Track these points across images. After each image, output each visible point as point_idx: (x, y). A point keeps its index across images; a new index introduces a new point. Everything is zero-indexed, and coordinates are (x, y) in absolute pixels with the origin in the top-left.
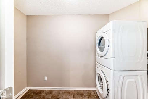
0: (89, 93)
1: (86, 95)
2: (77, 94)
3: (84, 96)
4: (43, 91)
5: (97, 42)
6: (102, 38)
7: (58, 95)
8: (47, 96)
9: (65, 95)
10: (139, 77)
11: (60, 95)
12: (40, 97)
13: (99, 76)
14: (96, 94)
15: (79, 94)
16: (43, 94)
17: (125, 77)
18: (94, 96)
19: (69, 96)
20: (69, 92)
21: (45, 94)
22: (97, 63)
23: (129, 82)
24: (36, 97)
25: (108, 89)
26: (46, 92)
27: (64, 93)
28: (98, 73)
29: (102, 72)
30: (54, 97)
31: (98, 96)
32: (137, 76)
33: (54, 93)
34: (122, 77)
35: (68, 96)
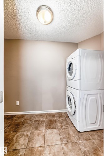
0: (60, 114)
1: (58, 116)
2: (49, 116)
3: (55, 117)
4: (15, 115)
5: (68, 67)
6: (71, 64)
7: (31, 118)
8: (20, 119)
9: (38, 117)
10: (98, 95)
11: (32, 118)
12: (12, 121)
13: (69, 97)
14: (66, 115)
15: (51, 116)
16: (15, 119)
17: (88, 95)
18: (64, 116)
19: (42, 118)
20: (41, 115)
21: (17, 118)
22: (67, 86)
23: (91, 99)
24: (8, 121)
25: (75, 107)
26: (19, 116)
27: (37, 116)
28: (68, 95)
29: (72, 93)
30: (27, 120)
31: (68, 116)
32: (97, 94)
33: (26, 117)
34: (86, 96)
35: (40, 118)
